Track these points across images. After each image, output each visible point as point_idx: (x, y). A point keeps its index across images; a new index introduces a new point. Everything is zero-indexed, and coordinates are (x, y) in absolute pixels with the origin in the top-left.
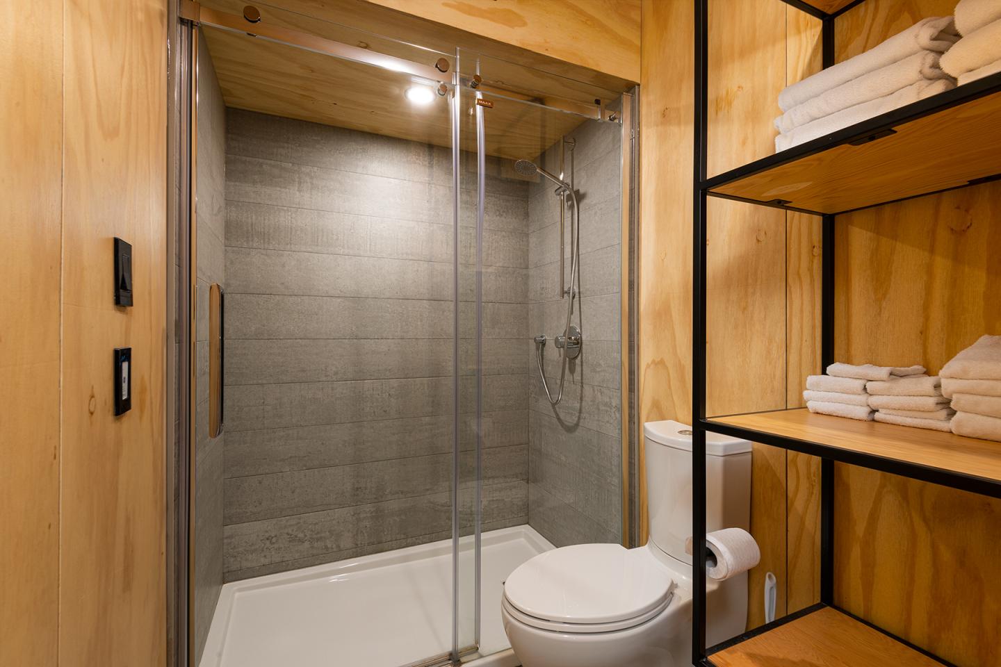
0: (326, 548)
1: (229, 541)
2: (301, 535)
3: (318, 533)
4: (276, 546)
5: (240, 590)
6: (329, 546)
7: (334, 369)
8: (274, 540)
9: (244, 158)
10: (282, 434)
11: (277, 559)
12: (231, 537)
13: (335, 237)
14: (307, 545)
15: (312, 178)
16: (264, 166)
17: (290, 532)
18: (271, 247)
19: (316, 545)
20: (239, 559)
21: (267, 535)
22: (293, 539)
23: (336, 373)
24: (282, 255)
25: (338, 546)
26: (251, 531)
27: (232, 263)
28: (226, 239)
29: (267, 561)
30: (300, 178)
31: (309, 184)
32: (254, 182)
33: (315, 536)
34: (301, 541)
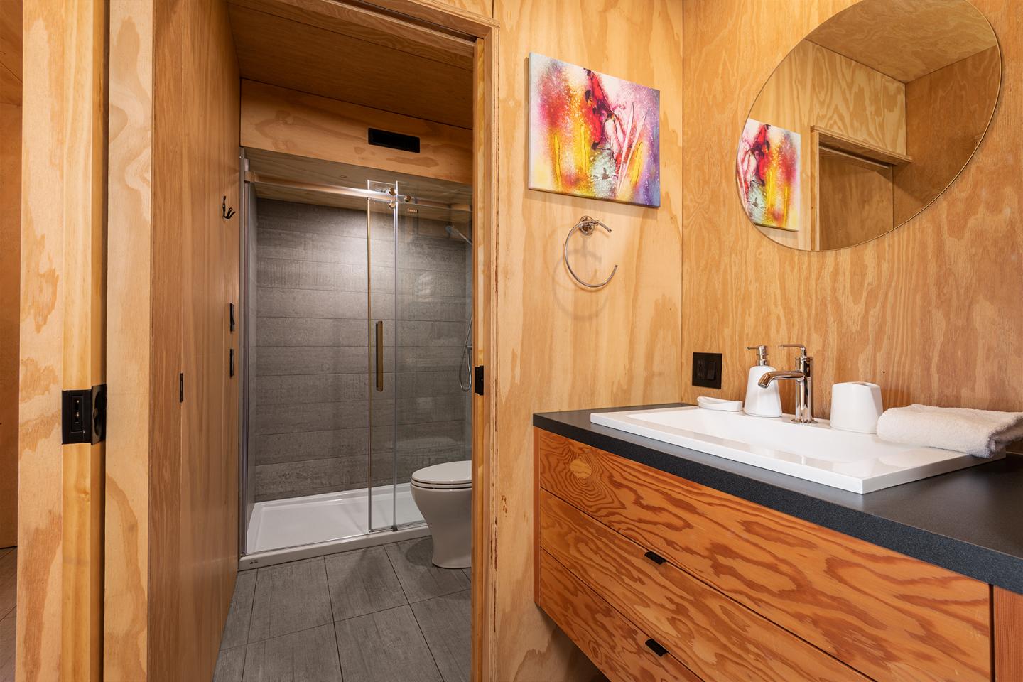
0: (322, 484)
1: (258, 475)
2: (305, 474)
3: (316, 474)
4: (289, 480)
5: (266, 506)
6: (324, 482)
7: (327, 366)
8: (288, 476)
9: (269, 230)
10: (293, 408)
11: (289, 489)
12: (260, 473)
13: (328, 279)
14: (309, 481)
15: (313, 241)
16: (282, 235)
17: (298, 472)
18: (286, 287)
19: (315, 481)
20: (265, 488)
21: (283, 473)
22: (300, 477)
23: (328, 369)
24: (293, 292)
25: (330, 483)
26: (273, 470)
27: (261, 298)
28: (258, 282)
29: (283, 490)
30: (305, 241)
31: (311, 245)
32: (276, 245)
33: (314, 476)
34: (306, 478)
